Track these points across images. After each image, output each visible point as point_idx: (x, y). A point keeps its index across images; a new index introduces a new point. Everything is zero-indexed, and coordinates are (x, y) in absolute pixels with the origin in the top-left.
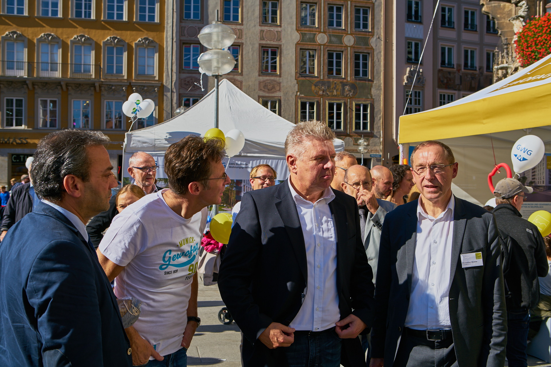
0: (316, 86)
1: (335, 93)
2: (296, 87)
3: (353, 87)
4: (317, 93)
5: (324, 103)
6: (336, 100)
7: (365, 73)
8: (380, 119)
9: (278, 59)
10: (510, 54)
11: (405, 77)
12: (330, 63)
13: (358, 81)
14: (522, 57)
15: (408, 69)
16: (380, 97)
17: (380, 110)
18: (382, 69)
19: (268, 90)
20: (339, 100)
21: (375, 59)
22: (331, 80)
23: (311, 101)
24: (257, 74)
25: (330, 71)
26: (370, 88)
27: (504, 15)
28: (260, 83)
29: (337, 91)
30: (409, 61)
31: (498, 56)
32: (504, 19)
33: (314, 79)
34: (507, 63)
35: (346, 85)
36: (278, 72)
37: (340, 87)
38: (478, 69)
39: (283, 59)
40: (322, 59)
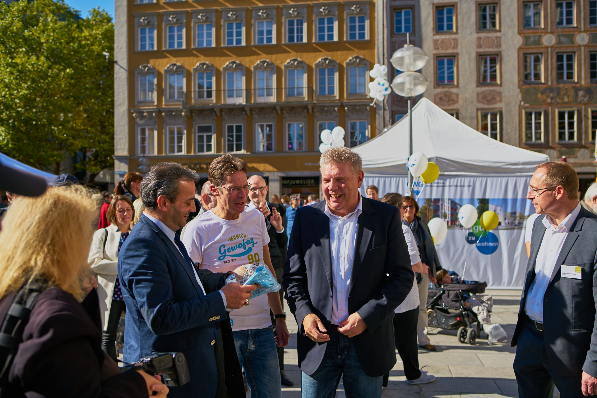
0: (543, 93)
1: (566, 99)
2: (520, 97)
3: (589, 91)
4: (544, 101)
5: (553, 112)
6: (567, 107)
9: (498, 67)
12: (560, 68)
13: (595, 85)
19: (488, 101)
20: (571, 107)
22: (561, 86)
23: (538, 110)
24: (474, 85)
25: (560, 76)
28: (478, 94)
29: (568, 97)
33: (540, 86)
35: (580, 90)
36: (498, 81)
37: (572, 93)
39: (503, 66)
40: (549, 63)
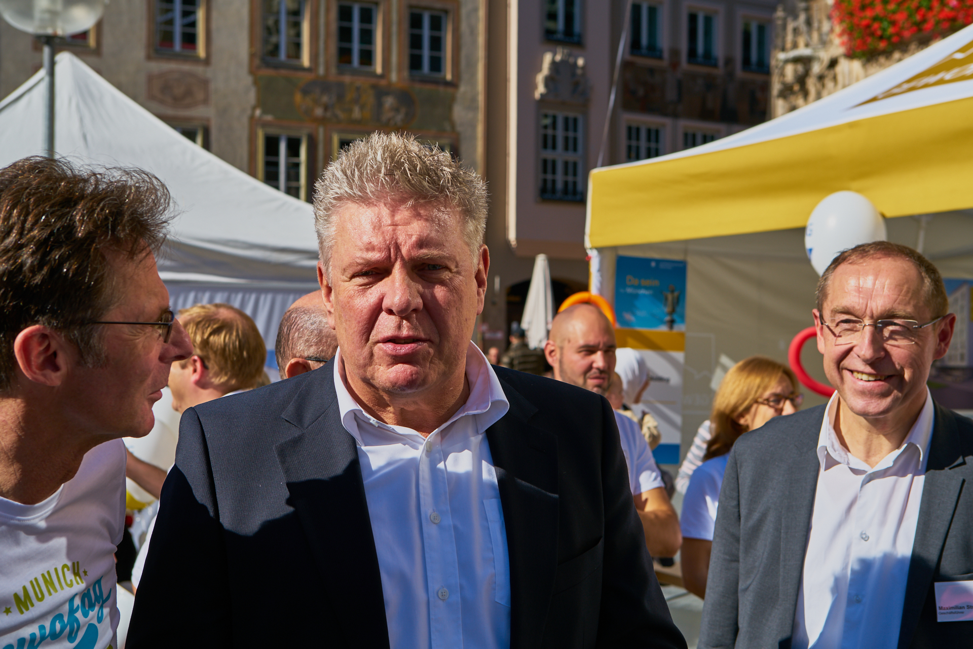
0: (306, 92)
1: (356, 113)
2: (252, 96)
3: (405, 98)
4: (308, 112)
5: (328, 142)
6: (360, 133)
7: (436, 64)
9: (201, 15)
10: (816, 25)
11: (540, 78)
12: (345, 34)
13: (418, 86)
14: (849, 32)
15: (548, 58)
16: (474, 127)
17: (475, 163)
18: (481, 53)
19: (175, 99)
21: (464, 27)
22: (347, 79)
23: (294, 134)
24: (140, 52)
25: (344, 55)
26: (449, 103)
28: (150, 78)
29: (362, 108)
30: (550, 38)
31: (784, 27)
33: (300, 74)
34: (807, 46)
35: (387, 93)
36: (201, 51)
37: (369, 98)
38: (721, 62)
39: (215, 15)
40: (322, 20)
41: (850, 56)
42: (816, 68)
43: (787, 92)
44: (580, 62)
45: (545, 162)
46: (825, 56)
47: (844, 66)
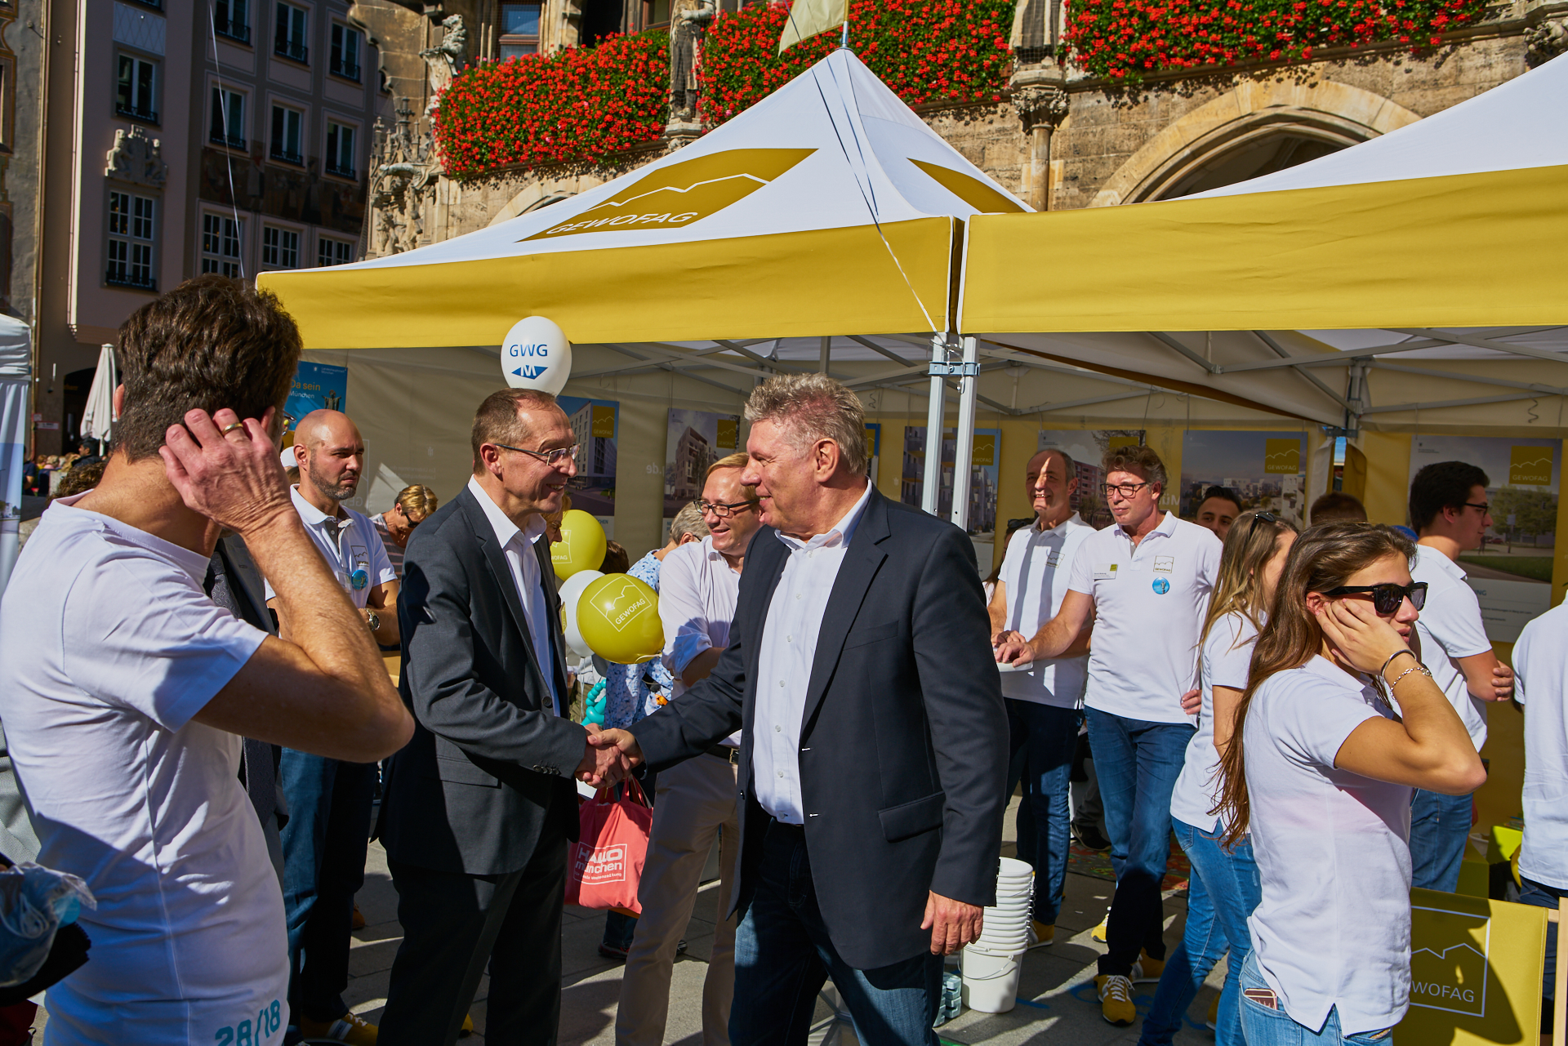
8: (29, 265)
10: (415, 141)
11: (110, 154)
14: (450, 153)
15: (119, 134)
16: (31, 199)
17: (31, 238)
18: (41, 119)
21: (20, 86)
27: (401, 39)
30: (123, 113)
31: (384, 141)
32: (402, 48)
34: (405, 160)
38: (305, 163)
41: (448, 175)
42: (416, 182)
43: (383, 201)
44: (156, 143)
45: (113, 244)
46: (425, 172)
47: (442, 183)
